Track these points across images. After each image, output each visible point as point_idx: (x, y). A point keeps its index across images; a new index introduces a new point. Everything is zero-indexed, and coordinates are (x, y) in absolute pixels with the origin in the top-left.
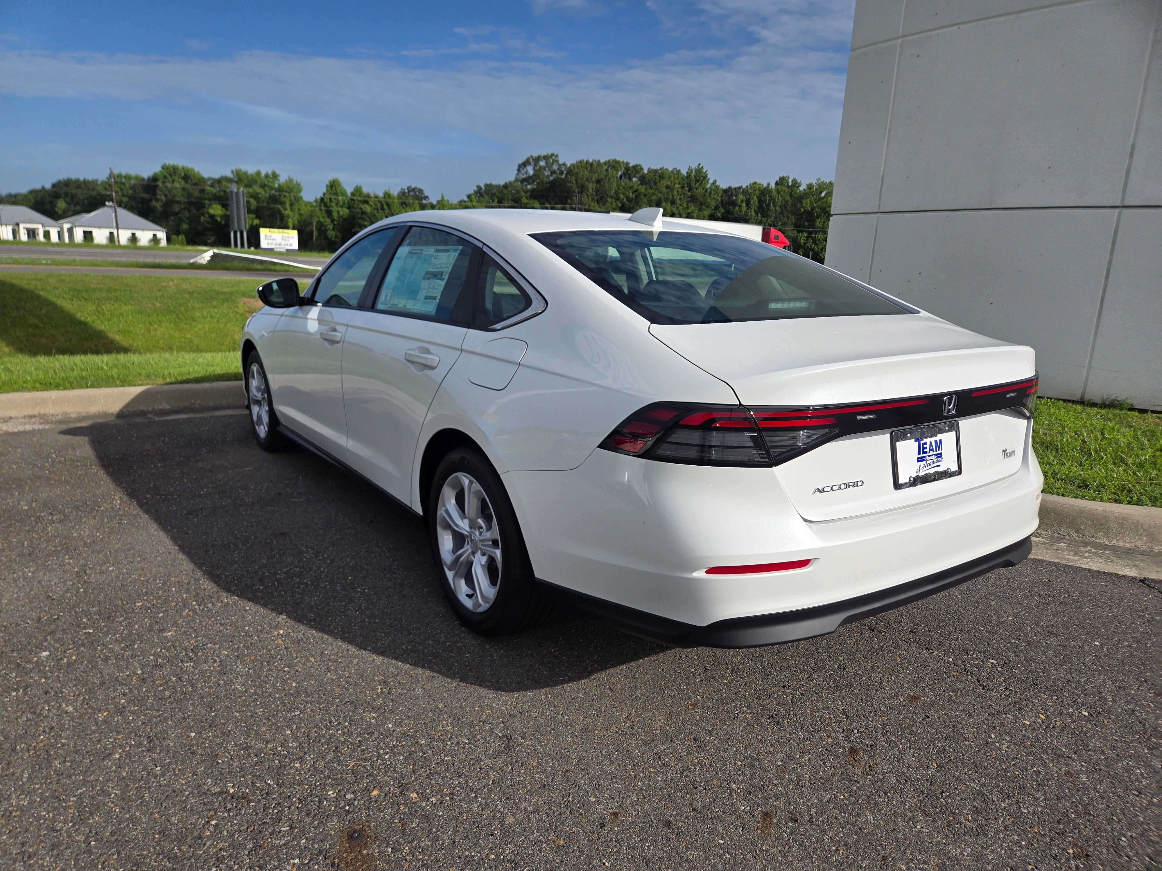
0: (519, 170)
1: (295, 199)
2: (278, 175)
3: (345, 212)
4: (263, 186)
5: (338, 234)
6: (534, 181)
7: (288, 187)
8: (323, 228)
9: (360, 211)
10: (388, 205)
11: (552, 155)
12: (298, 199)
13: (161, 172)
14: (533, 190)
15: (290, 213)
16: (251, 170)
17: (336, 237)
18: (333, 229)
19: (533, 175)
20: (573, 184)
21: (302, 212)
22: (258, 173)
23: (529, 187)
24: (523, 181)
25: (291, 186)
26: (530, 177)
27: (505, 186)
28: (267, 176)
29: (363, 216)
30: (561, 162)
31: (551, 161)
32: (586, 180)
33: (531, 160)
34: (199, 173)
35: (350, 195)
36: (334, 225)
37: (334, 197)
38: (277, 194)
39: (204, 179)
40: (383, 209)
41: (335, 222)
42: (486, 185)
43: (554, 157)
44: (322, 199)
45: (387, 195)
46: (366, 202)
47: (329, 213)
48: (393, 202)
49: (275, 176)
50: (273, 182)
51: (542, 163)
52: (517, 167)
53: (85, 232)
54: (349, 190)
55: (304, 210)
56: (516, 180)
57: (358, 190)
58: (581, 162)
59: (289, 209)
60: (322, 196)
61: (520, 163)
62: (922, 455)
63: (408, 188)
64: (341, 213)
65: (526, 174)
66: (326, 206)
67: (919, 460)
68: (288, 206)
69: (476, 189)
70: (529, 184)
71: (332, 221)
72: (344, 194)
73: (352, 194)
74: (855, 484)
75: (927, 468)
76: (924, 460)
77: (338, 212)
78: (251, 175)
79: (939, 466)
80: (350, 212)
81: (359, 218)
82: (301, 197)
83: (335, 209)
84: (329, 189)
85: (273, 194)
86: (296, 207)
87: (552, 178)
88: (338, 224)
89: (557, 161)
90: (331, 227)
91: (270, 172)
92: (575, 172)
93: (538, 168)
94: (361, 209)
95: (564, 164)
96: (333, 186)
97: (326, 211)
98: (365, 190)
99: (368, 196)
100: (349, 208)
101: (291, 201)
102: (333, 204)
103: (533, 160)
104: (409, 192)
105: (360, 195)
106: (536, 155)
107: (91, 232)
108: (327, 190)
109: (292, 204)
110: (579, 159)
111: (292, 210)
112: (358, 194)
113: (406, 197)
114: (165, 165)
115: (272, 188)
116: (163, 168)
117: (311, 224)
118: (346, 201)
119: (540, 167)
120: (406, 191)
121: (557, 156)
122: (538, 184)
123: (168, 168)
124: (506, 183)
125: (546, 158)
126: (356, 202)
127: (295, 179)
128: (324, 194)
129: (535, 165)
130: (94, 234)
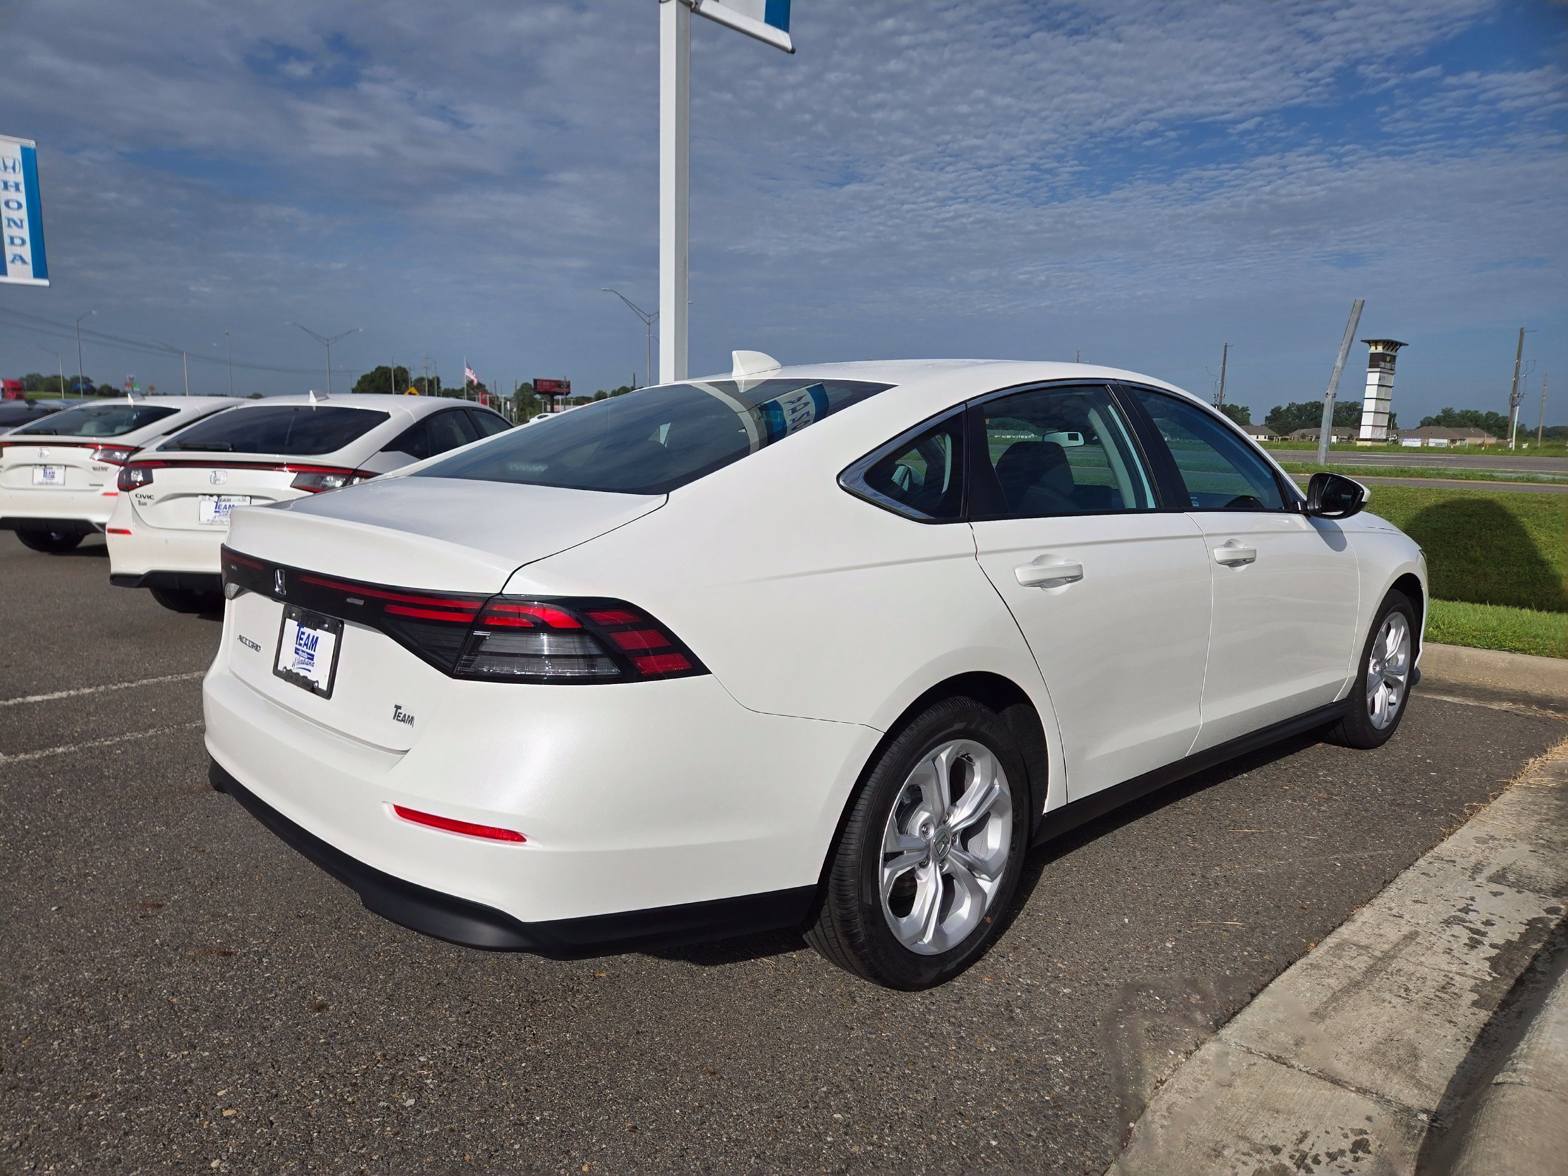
74: (256, 647)
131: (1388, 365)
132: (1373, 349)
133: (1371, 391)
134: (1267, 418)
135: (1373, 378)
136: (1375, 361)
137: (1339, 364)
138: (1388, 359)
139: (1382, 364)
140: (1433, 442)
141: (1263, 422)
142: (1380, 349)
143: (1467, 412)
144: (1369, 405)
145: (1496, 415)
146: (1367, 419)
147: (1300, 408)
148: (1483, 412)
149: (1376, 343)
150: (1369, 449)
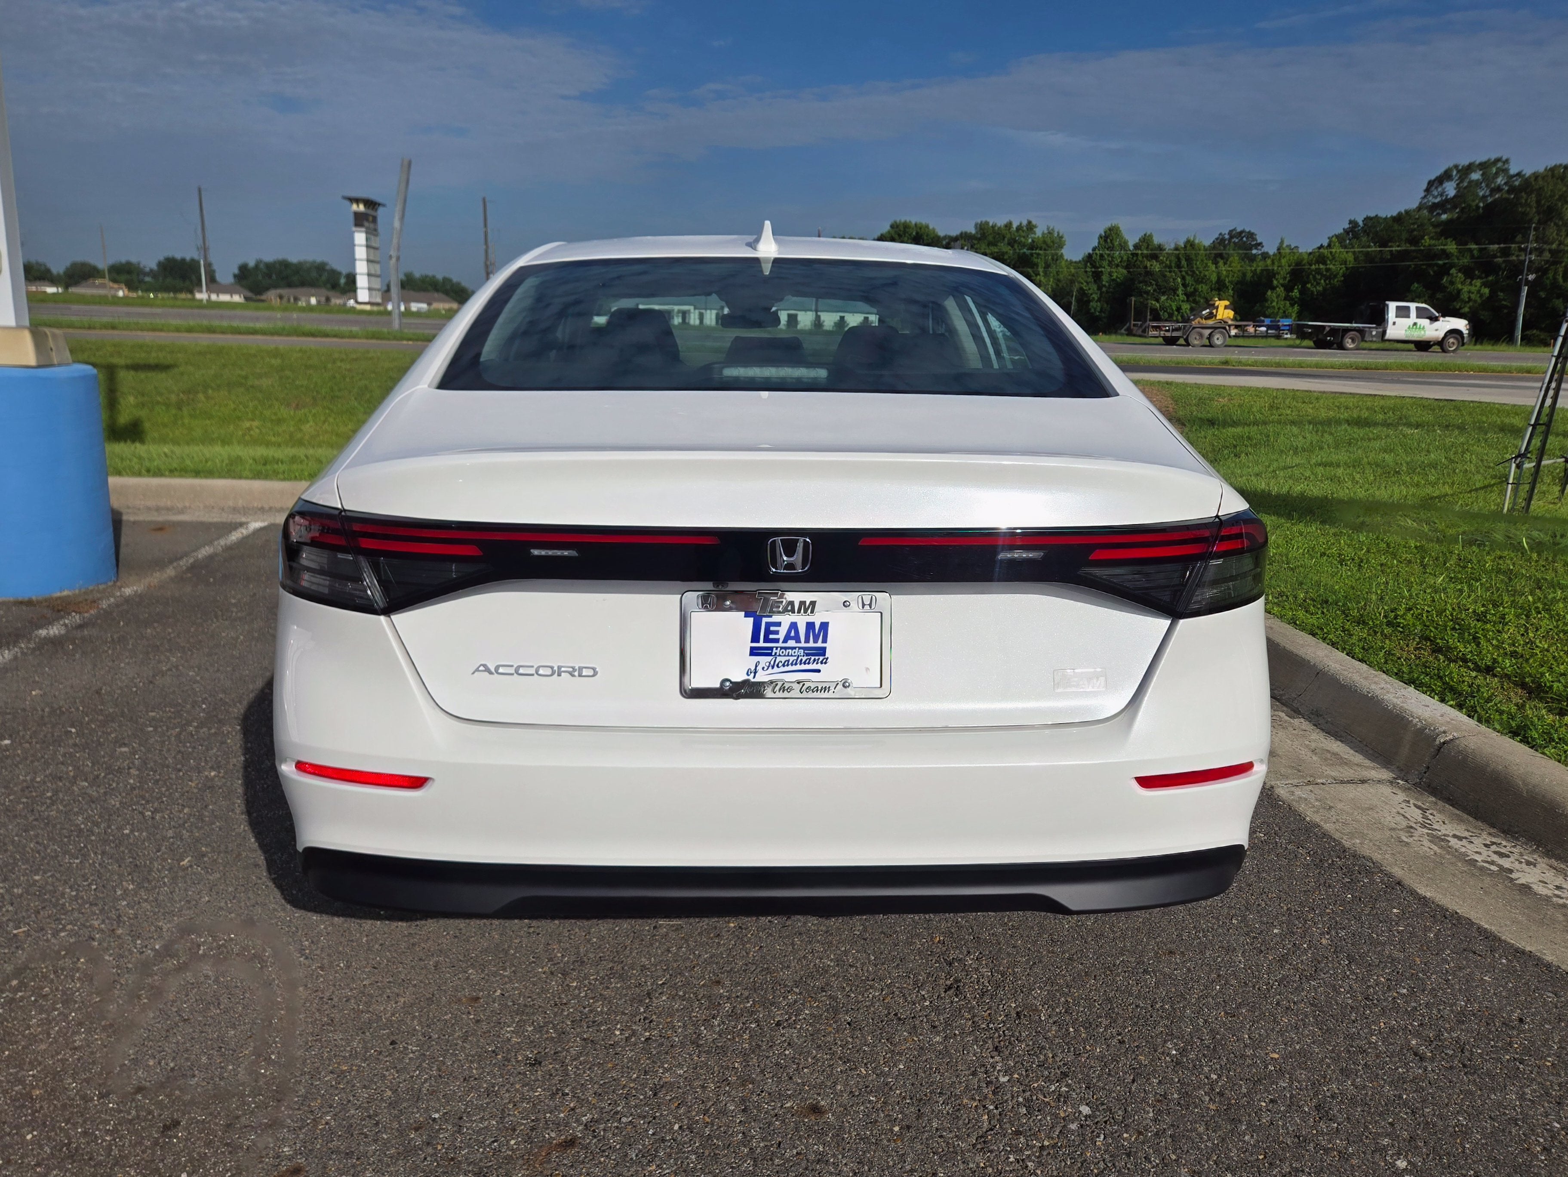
0: (1427, 190)
1: (1053, 259)
2: (1035, 227)
3: (1120, 273)
4: (1012, 243)
5: (1105, 305)
6: (1455, 207)
7: (1045, 242)
8: (1085, 299)
9: (1142, 271)
10: (1188, 259)
11: (1498, 160)
12: (1057, 258)
13: (889, 232)
14: (1449, 222)
15: (1042, 279)
16: (1000, 221)
17: (1101, 311)
18: (1099, 300)
19: (1455, 196)
20: (1531, 207)
21: (1061, 276)
22: (1009, 225)
23: (1444, 217)
24: (1435, 206)
25: (1049, 241)
26: (1447, 201)
27: (1398, 219)
28: (1019, 228)
29: (1147, 279)
30: (1513, 171)
31: (1494, 170)
32: (1560, 199)
33: (1455, 173)
34: (934, 230)
35: (1131, 248)
36: (1101, 294)
37: (1107, 252)
38: (1028, 252)
39: (939, 237)
40: (1179, 266)
41: (1104, 289)
42: (1367, 219)
43: (1500, 165)
44: (1090, 256)
45: (1190, 244)
46: (1154, 257)
47: (1097, 276)
48: (1196, 255)
49: (1030, 227)
50: (1026, 237)
51: (1476, 176)
52: (1424, 186)
53: (789, 316)
54: (1132, 240)
55: (1065, 274)
56: (1420, 208)
57: (1146, 240)
58: (1552, 170)
59: (1042, 274)
60: (1091, 252)
61: (1433, 178)
62: (761, 644)
63: (1230, 232)
64: (1115, 275)
65: (1441, 195)
66: (1093, 266)
67: (754, 652)
68: (1041, 270)
69: (1347, 226)
70: (1445, 212)
71: (1099, 288)
72: (1123, 246)
73: (1136, 247)
74: (576, 672)
75: (776, 669)
76: (770, 655)
77: (1110, 274)
78: (999, 228)
79: (819, 671)
80: (1129, 272)
81: (1140, 282)
82: (1062, 255)
83: (1106, 269)
84: (1102, 242)
85: (1024, 253)
86: (1053, 270)
87: (1490, 200)
88: (1107, 292)
89: (1506, 171)
90: (1095, 297)
91: (1025, 223)
92: (1537, 187)
93: (1465, 184)
94: (1146, 267)
95: (1519, 174)
96: (1110, 237)
97: (1093, 272)
98: (1156, 240)
99: (1160, 248)
100: (1127, 267)
101: (1046, 263)
102: (1105, 263)
103: (1458, 171)
104: (1231, 237)
105: (1147, 248)
106: (1464, 162)
107: (796, 316)
108: (1099, 243)
109: (1047, 266)
110: (1551, 163)
111: (1046, 274)
112: (1145, 244)
113: (1225, 247)
114: (896, 222)
115: (1024, 245)
116: (892, 226)
117: (1070, 294)
118: (1125, 258)
119: (1471, 182)
120: (1227, 237)
121: (1507, 161)
122: (1462, 210)
123: (898, 227)
124: (1400, 214)
125: (1484, 166)
126: (1140, 258)
127: (1056, 230)
128: (1094, 249)
129: (1461, 180)
130: (799, 318)
131: (372, 226)
132: (354, 207)
133: (361, 253)
134: (235, 276)
135: (360, 238)
136: (359, 220)
137: (397, 224)
138: (371, 219)
139: (366, 224)
140: (415, 307)
141: (230, 280)
142: (362, 208)
143: (427, 276)
144: (361, 267)
145: (450, 280)
146: (362, 282)
147: (270, 266)
148: (440, 277)
149: (357, 201)
150: (369, 313)
